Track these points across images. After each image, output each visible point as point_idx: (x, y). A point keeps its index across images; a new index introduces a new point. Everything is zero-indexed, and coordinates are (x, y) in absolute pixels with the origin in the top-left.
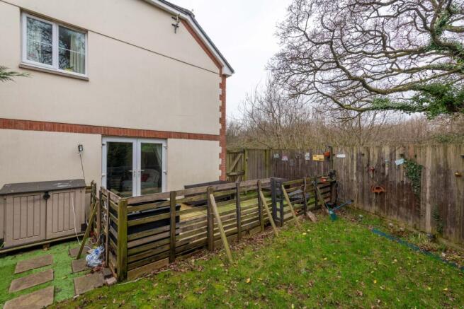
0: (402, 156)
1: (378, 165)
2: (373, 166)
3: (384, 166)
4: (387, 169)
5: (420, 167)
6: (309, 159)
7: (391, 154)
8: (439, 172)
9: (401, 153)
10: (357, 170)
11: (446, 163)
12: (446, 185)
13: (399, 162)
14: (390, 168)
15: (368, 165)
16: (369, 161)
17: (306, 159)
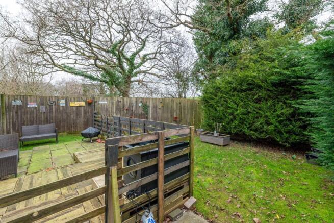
0: (141, 102)
1: (129, 107)
2: (126, 107)
3: (133, 107)
4: (134, 108)
5: (148, 106)
6: (64, 105)
7: (136, 101)
8: (154, 108)
9: (141, 100)
10: (116, 110)
11: (156, 105)
12: (156, 112)
13: (140, 104)
14: (136, 107)
15: (124, 107)
16: (124, 104)
17: (61, 105)
